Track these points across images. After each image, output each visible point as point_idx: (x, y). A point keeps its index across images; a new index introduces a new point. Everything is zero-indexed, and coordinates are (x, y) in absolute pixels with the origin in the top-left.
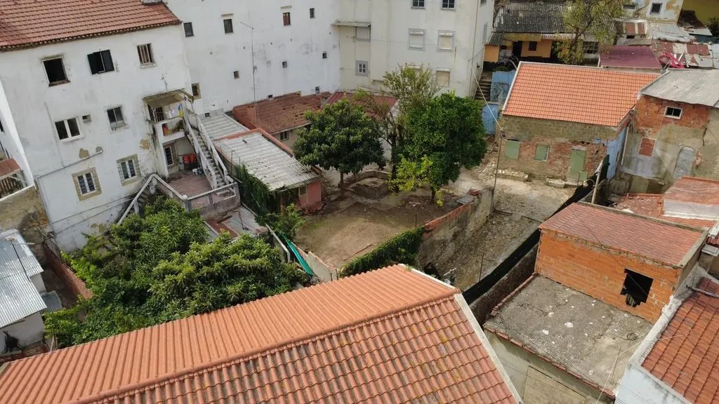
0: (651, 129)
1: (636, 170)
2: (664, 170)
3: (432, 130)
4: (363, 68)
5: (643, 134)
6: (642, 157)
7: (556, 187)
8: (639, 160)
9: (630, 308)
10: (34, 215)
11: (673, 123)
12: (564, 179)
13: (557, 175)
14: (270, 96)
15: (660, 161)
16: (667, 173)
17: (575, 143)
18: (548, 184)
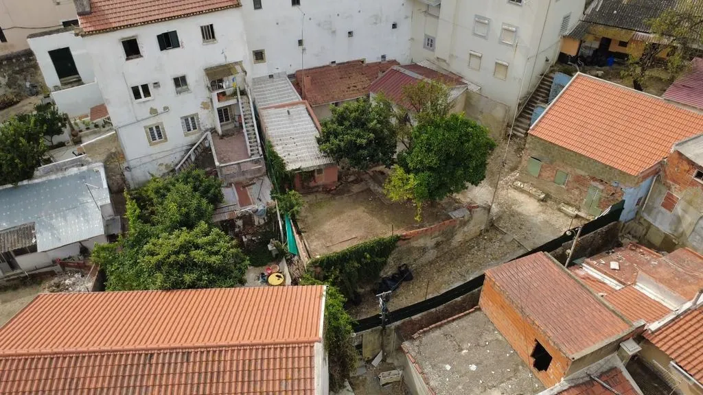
0: (678, 186)
1: (655, 219)
2: (681, 230)
4: (430, 43)
5: (669, 188)
6: (663, 209)
7: (566, 214)
8: (659, 212)
10: (114, 154)
11: (700, 187)
12: (579, 209)
13: (572, 203)
14: (334, 62)
15: (679, 220)
16: (682, 234)
17: (594, 179)
18: (559, 210)
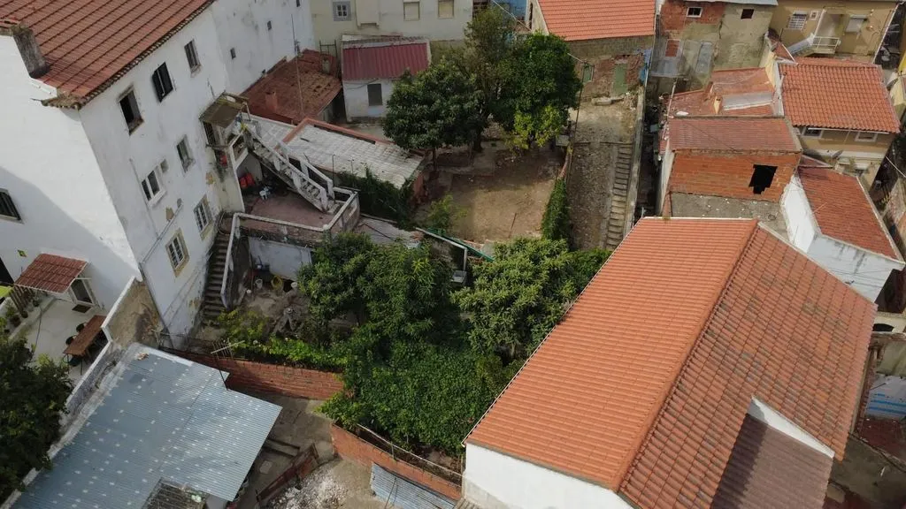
0: (675, 31)
1: (662, 72)
2: (687, 67)
3: (541, 78)
4: (342, 11)
5: (668, 37)
6: (668, 58)
7: (604, 105)
8: (665, 61)
9: (757, 196)
10: (145, 315)
11: (694, 23)
12: (608, 96)
13: (601, 93)
14: (264, 72)
15: (684, 59)
16: (690, 69)
17: (617, 57)
18: (596, 104)
